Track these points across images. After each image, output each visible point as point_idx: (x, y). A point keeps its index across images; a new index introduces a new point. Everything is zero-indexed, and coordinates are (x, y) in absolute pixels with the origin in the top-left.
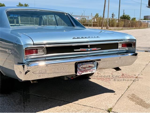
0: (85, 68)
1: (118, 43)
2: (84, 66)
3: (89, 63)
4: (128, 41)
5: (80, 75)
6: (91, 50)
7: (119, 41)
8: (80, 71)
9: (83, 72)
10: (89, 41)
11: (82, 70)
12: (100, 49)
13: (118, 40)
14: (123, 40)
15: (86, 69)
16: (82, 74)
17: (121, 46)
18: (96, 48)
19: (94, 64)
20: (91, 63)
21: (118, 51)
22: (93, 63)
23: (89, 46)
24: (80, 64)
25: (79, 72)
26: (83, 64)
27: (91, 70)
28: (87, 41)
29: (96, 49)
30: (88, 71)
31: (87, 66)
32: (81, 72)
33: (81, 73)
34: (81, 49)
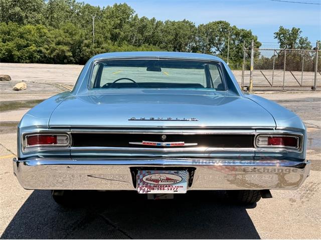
0: (157, 181)
1: (254, 135)
2: (154, 177)
3: (167, 172)
4: (282, 132)
5: (145, 193)
6: (167, 144)
7: (257, 131)
8: (145, 185)
9: (153, 189)
10: (164, 127)
11: (149, 184)
12: (196, 144)
13: (256, 129)
14: (272, 129)
15: (160, 183)
16: (149, 193)
17: (267, 143)
18: (183, 142)
19: (180, 175)
20: (173, 172)
21: (255, 152)
22: (178, 173)
23: (164, 137)
24: (144, 172)
25: (143, 188)
26: (152, 172)
27: (174, 186)
28: (160, 127)
29: (183, 144)
30: (166, 188)
31: (162, 178)
32: (146, 189)
33: (149, 190)
34: (144, 142)
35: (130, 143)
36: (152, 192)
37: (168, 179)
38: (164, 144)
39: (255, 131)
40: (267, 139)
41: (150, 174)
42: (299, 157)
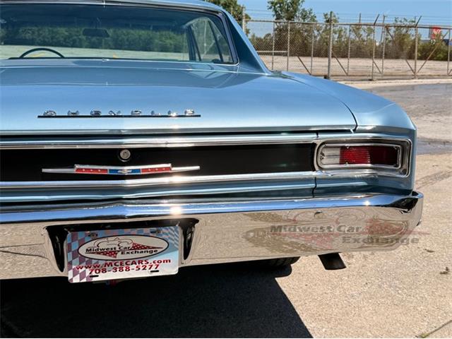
0: (112, 252)
1: (314, 145)
2: (104, 244)
3: (135, 231)
4: (370, 135)
5: (84, 280)
6: (133, 171)
7: (321, 136)
8: (84, 264)
9: (104, 271)
10: (123, 132)
11: (94, 261)
12: (197, 168)
13: (317, 132)
14: (348, 131)
15: (119, 256)
16: (94, 279)
17: (338, 160)
18: (169, 165)
19: (164, 236)
20: (147, 230)
21: (316, 180)
22: (158, 232)
23: (125, 156)
24: (81, 235)
25: (81, 271)
26: (100, 233)
27: (150, 261)
28: (115, 133)
29: (169, 169)
30: (134, 266)
31: (124, 245)
32: (88, 272)
33: (94, 274)
34: (77, 166)
35: (44, 170)
36: (102, 277)
37: (136, 248)
38: (126, 170)
39: (315, 135)
40: (338, 152)
41: (95, 238)
42: (403, 186)
